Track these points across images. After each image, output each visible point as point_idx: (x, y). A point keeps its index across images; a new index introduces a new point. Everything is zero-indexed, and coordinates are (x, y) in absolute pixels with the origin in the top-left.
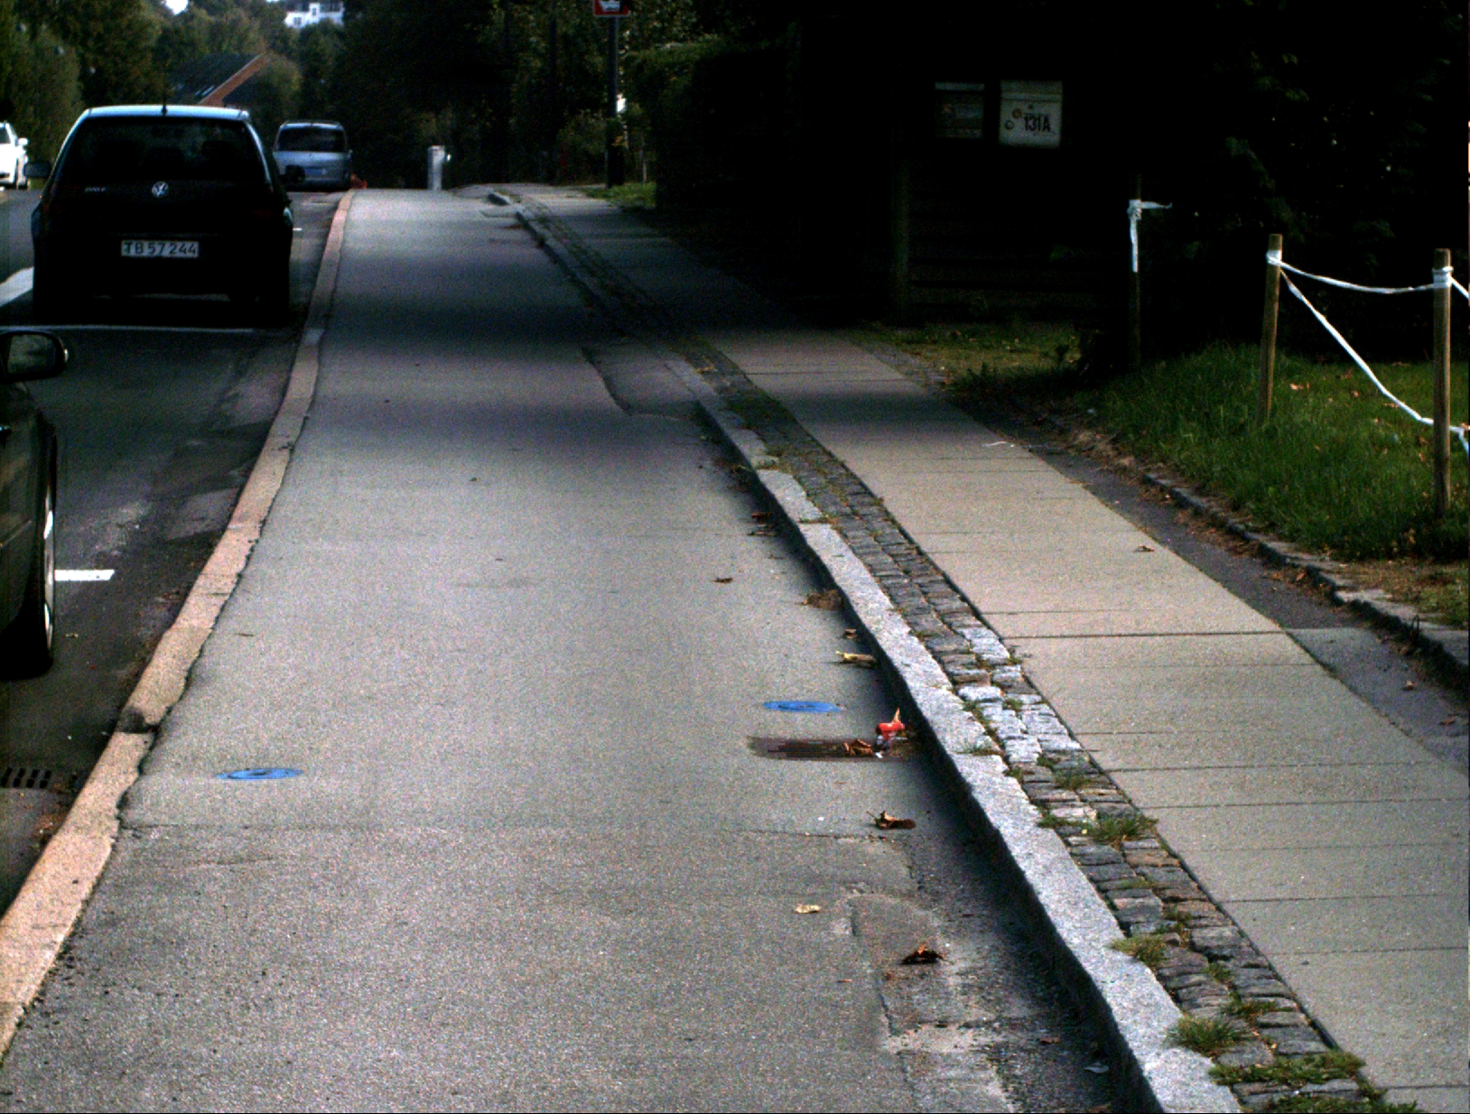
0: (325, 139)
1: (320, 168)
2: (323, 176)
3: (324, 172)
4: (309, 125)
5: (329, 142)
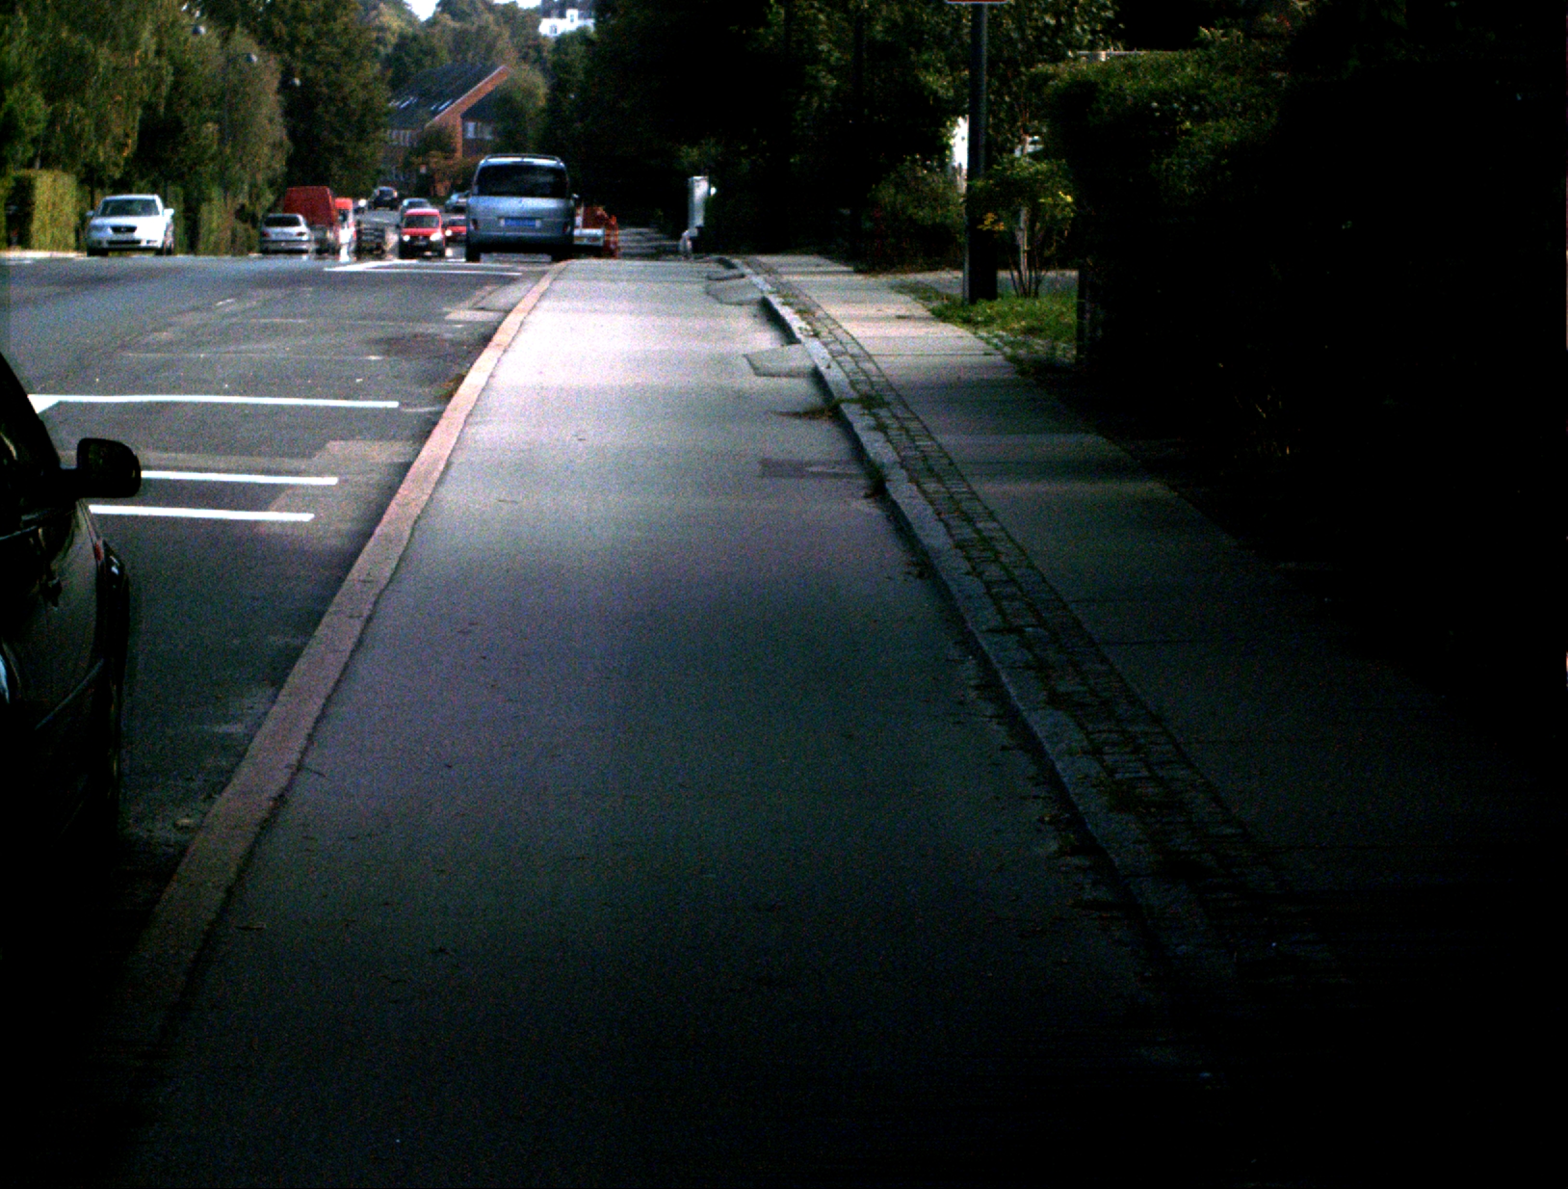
0: (542, 179)
1: (533, 219)
2: (537, 231)
3: (538, 224)
4: (518, 159)
5: (545, 184)
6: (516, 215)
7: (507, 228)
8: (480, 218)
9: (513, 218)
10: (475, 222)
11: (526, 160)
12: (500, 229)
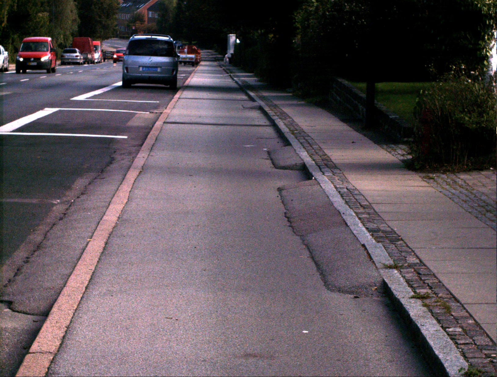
0: (161, 47)
1: (157, 67)
2: (158, 73)
3: (159, 70)
4: (150, 37)
5: (162, 49)
6: (149, 65)
7: (143, 72)
8: (129, 66)
9: (146, 67)
10: (127, 68)
11: (153, 37)
12: (140, 72)
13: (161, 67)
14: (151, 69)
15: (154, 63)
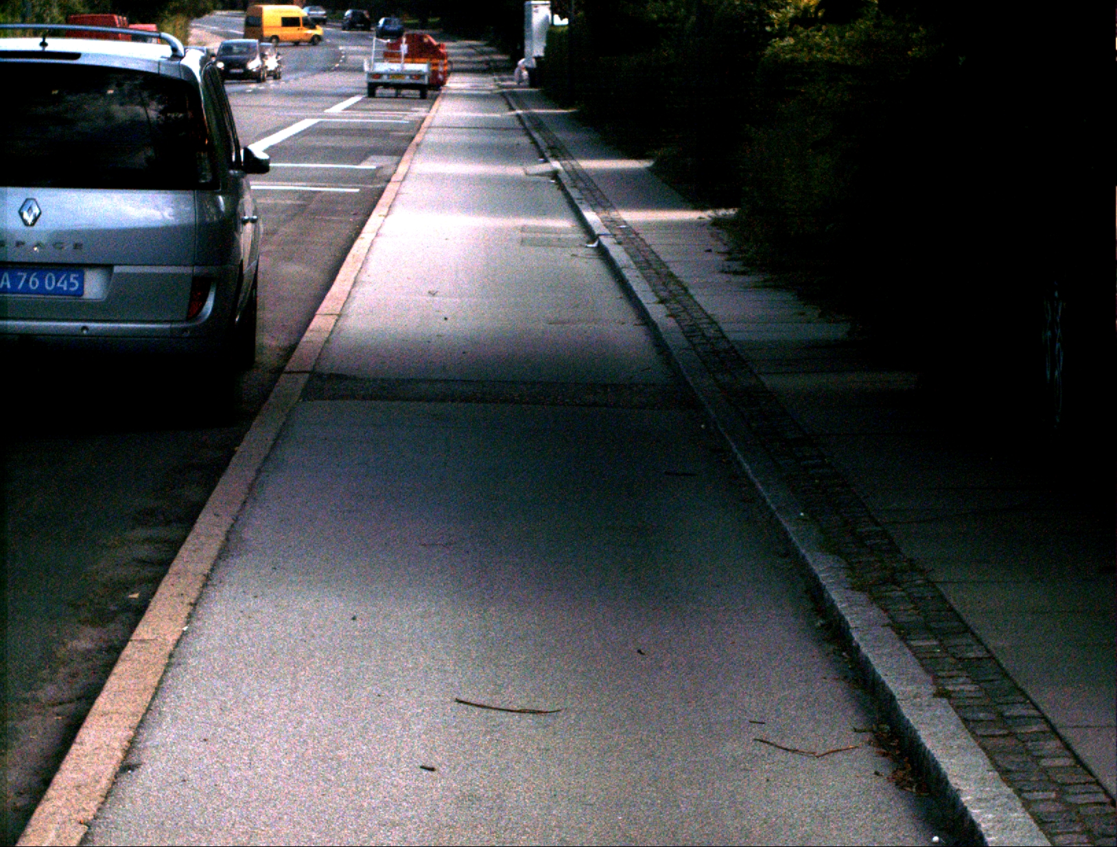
1: (79, 268)
2: (89, 310)
3: (94, 286)
4: (33, 44)
11: (55, 45)
13: (108, 267)
14: (34, 282)
15: (59, 239)
